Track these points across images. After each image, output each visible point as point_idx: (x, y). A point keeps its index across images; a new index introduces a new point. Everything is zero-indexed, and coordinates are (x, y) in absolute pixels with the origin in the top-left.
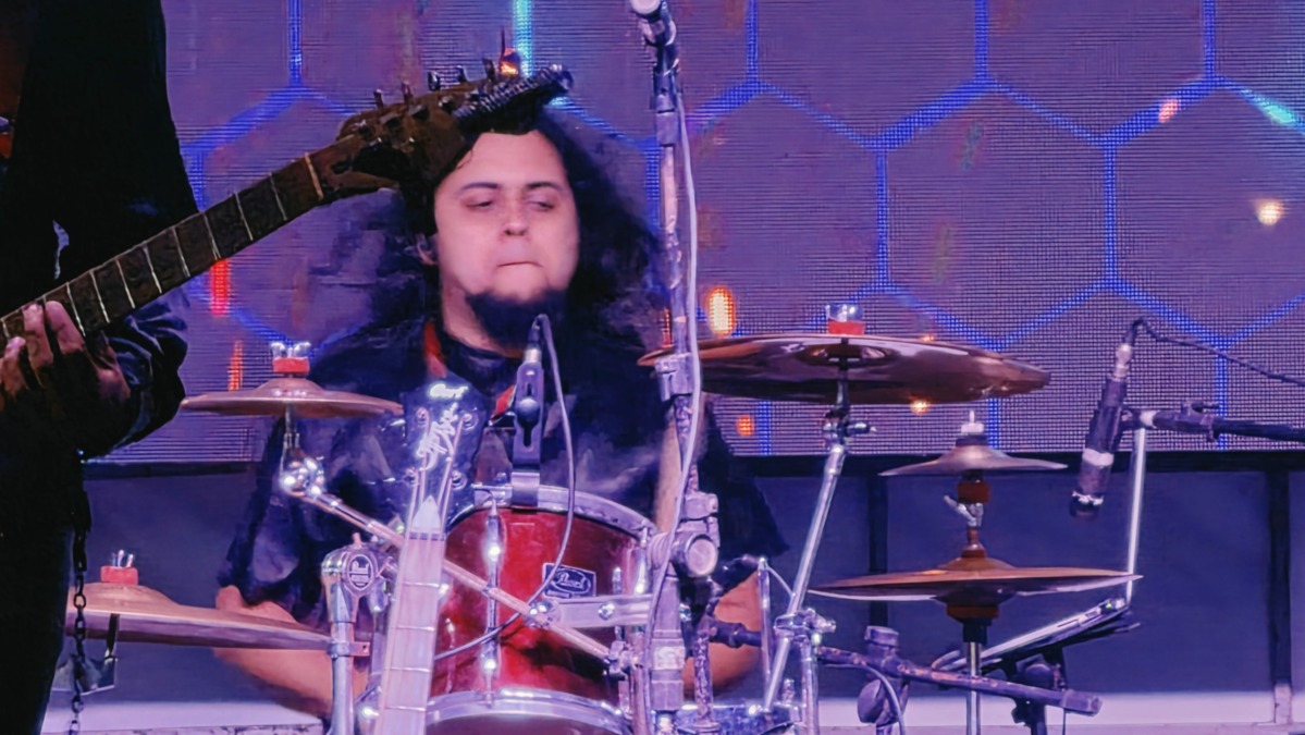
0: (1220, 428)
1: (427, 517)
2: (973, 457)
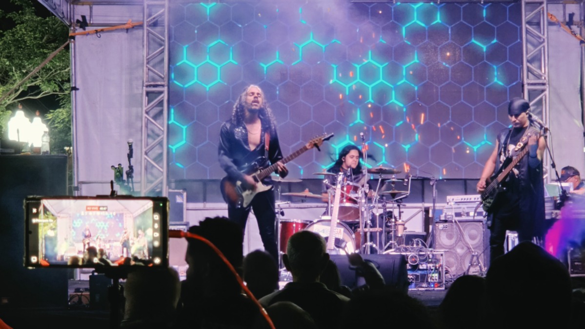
0: (419, 177)
1: (339, 186)
2: (394, 180)
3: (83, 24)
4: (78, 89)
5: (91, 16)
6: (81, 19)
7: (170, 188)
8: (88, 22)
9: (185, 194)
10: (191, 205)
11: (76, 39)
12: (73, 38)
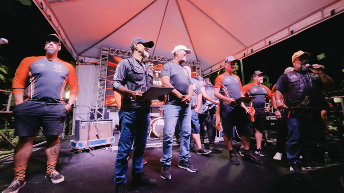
3: (82, 61)
5: (84, 60)
6: (81, 60)
7: (105, 108)
8: (83, 61)
9: (110, 110)
10: (112, 113)
11: (79, 65)
12: (78, 65)
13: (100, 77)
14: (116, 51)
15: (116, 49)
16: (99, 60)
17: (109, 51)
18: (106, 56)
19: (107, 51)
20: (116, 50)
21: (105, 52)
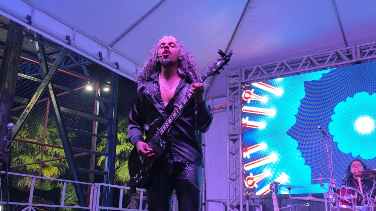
4: (205, 145)
9: (261, 206)
13: (229, 135)
14: (256, 71)
15: (254, 66)
16: (226, 97)
17: (241, 76)
18: (237, 88)
19: (237, 76)
20: (254, 68)
21: (233, 80)
